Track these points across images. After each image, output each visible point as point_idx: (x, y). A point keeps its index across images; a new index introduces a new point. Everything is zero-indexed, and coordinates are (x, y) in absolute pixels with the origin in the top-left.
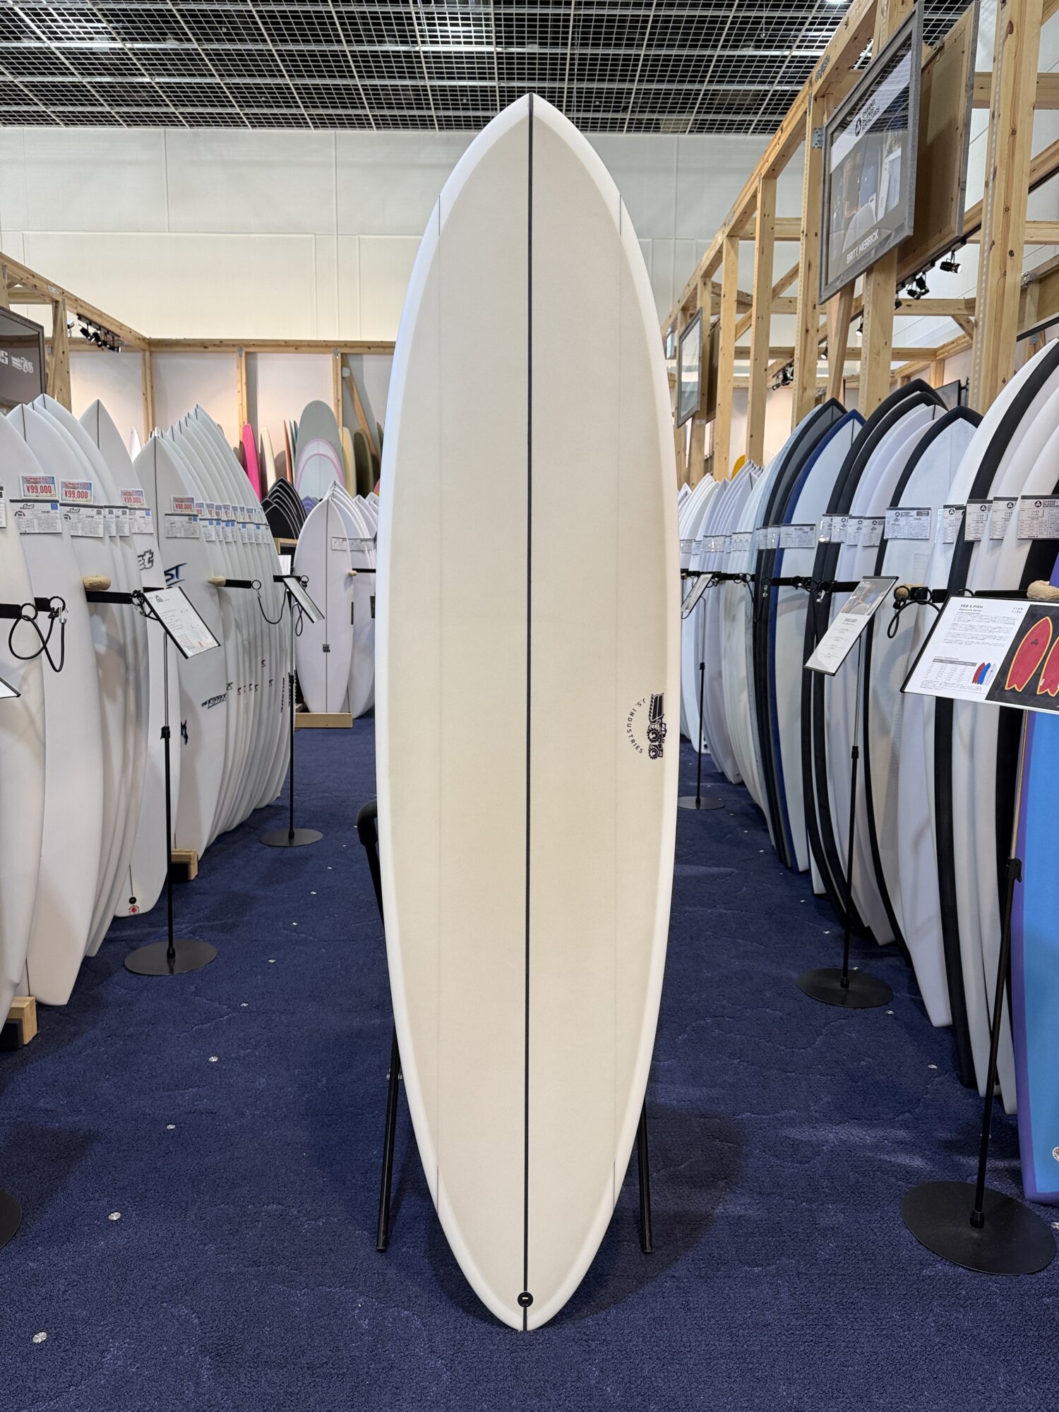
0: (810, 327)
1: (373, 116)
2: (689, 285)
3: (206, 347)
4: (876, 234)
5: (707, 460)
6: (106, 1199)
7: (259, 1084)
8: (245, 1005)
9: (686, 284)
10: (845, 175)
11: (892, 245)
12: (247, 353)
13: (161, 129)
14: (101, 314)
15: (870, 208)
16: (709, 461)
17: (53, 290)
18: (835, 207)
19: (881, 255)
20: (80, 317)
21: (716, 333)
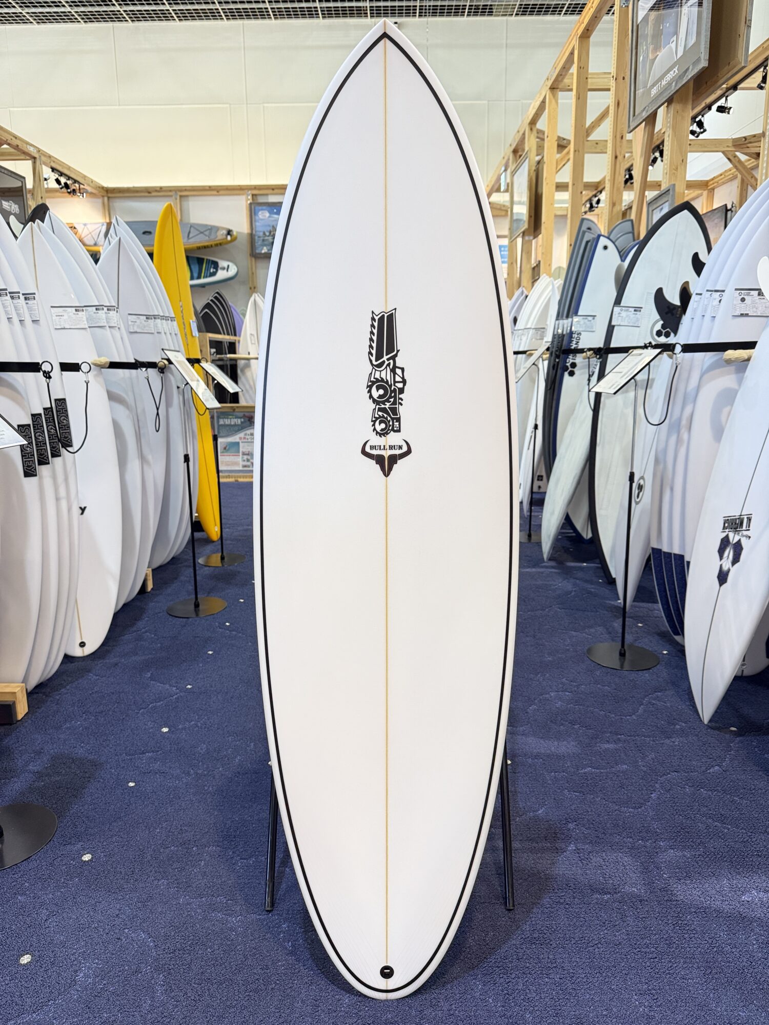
0: (618, 154)
1: (271, 8)
2: (518, 132)
3: (149, 193)
4: (676, 69)
5: (534, 268)
6: (80, 843)
7: (201, 749)
8: (189, 687)
9: (516, 130)
10: (650, 23)
11: (690, 77)
12: (181, 196)
13: (110, 24)
14: (69, 168)
15: (671, 47)
16: (536, 269)
17: (31, 149)
18: (642, 51)
19: (680, 85)
20: (53, 170)
21: (540, 168)
